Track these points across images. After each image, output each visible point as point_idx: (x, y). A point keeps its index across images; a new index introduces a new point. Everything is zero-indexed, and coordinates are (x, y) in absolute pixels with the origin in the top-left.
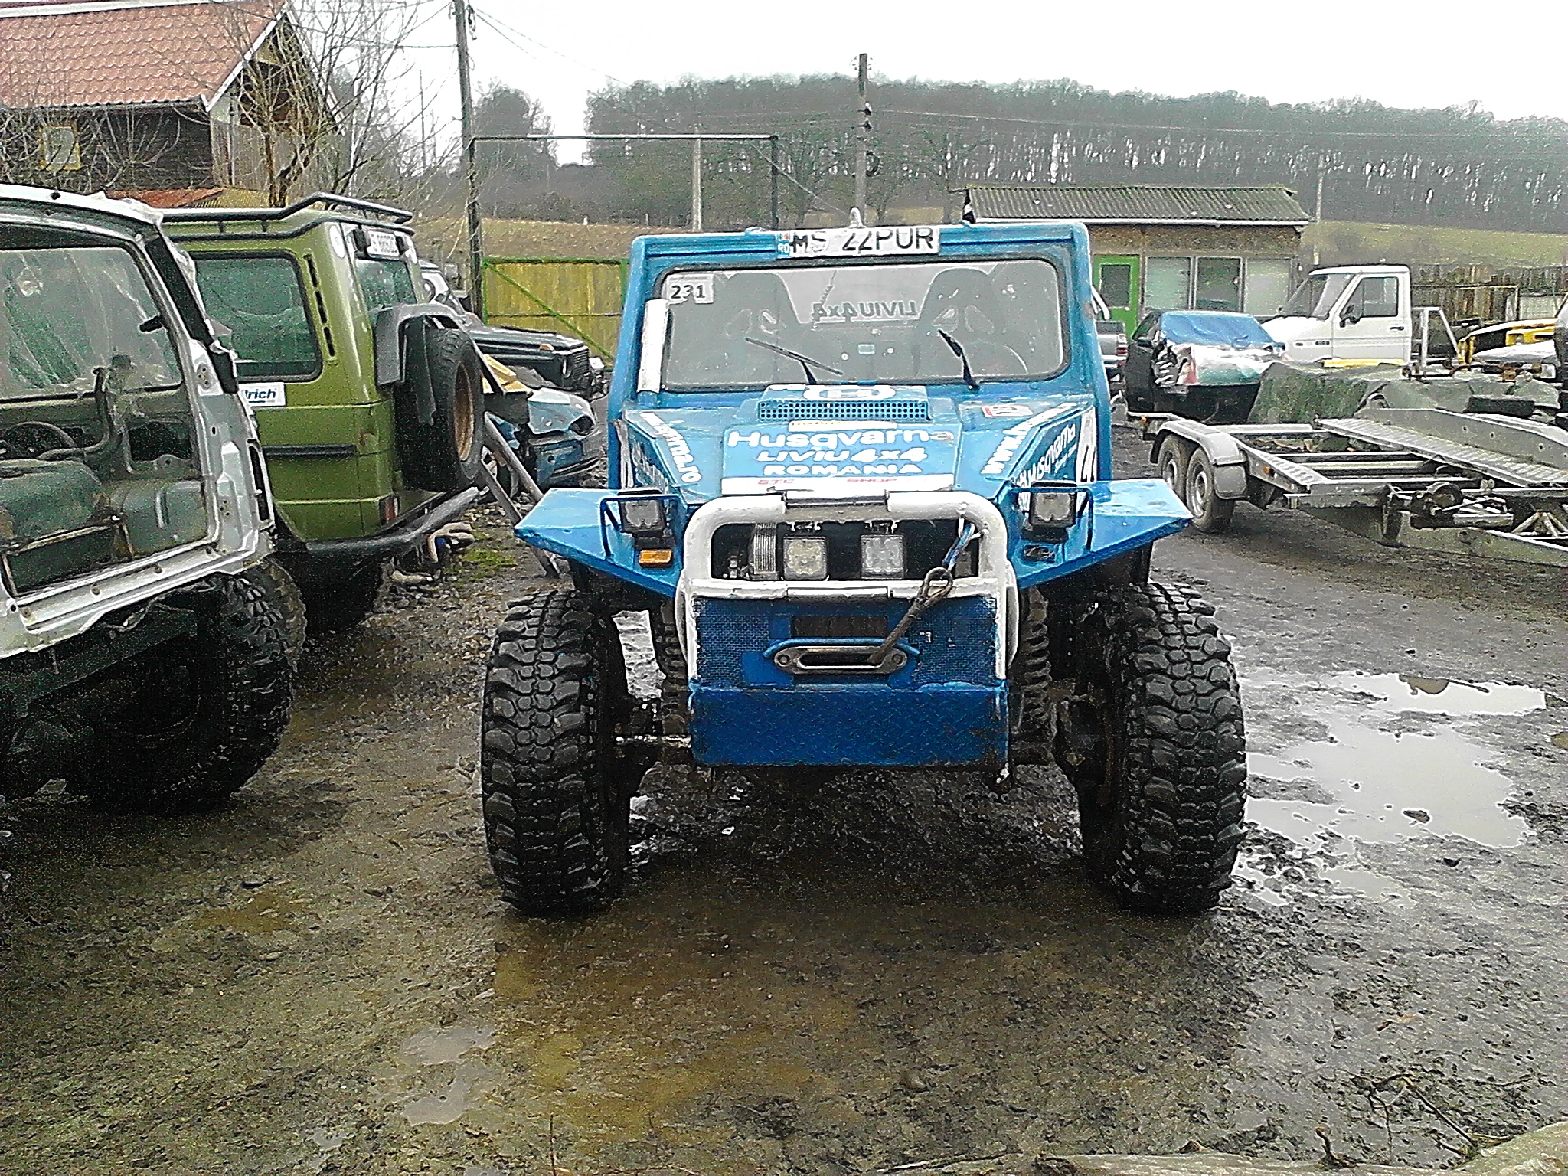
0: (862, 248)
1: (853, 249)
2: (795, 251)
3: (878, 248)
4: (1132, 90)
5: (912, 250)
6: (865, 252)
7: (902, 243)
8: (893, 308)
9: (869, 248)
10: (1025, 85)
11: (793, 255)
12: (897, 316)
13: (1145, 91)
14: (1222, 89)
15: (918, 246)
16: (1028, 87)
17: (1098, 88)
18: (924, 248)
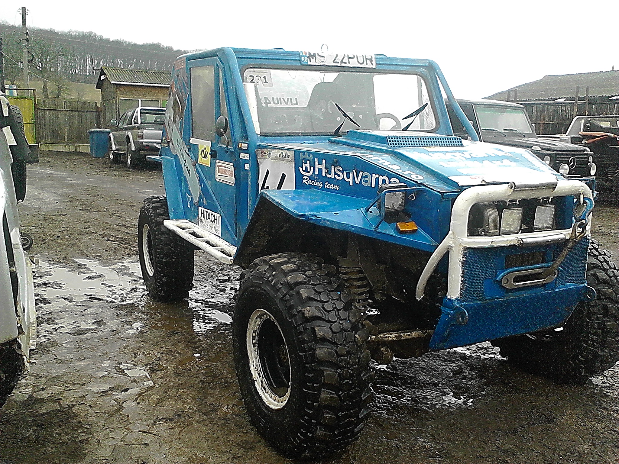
0: (342, 62)
1: (338, 62)
2: (310, 61)
3: (349, 63)
4: (119, 39)
5: (364, 65)
6: (343, 65)
7: (360, 62)
8: (288, 100)
9: (346, 63)
10: (73, 33)
11: (309, 63)
12: (289, 105)
13: (125, 40)
14: (156, 42)
15: (367, 64)
16: (74, 34)
17: (105, 37)
18: (369, 65)
